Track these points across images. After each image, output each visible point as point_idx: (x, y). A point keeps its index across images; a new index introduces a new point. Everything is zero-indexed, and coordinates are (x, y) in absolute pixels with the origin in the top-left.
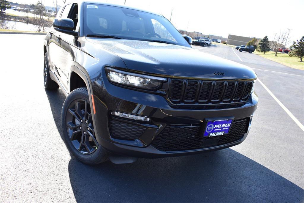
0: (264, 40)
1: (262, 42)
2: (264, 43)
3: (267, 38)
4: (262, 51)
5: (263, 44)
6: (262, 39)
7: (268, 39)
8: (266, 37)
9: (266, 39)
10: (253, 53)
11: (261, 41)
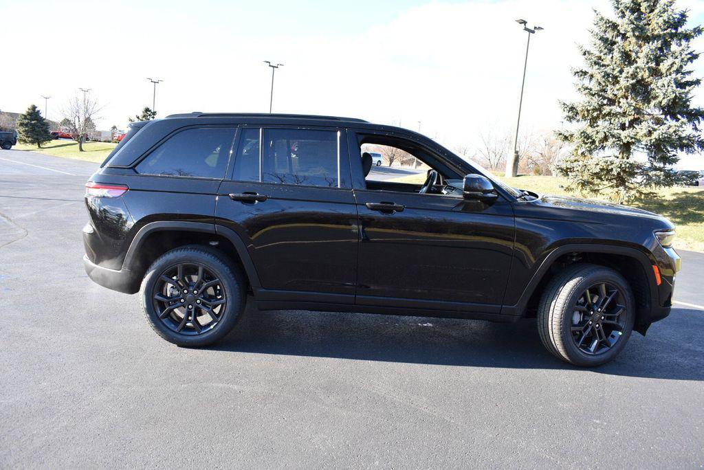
0: (29, 114)
1: (27, 121)
2: (33, 122)
3: (37, 109)
4: (33, 142)
5: (31, 124)
6: (25, 113)
7: (39, 111)
8: (34, 108)
9: (34, 114)
10: (13, 147)
11: (23, 117)
